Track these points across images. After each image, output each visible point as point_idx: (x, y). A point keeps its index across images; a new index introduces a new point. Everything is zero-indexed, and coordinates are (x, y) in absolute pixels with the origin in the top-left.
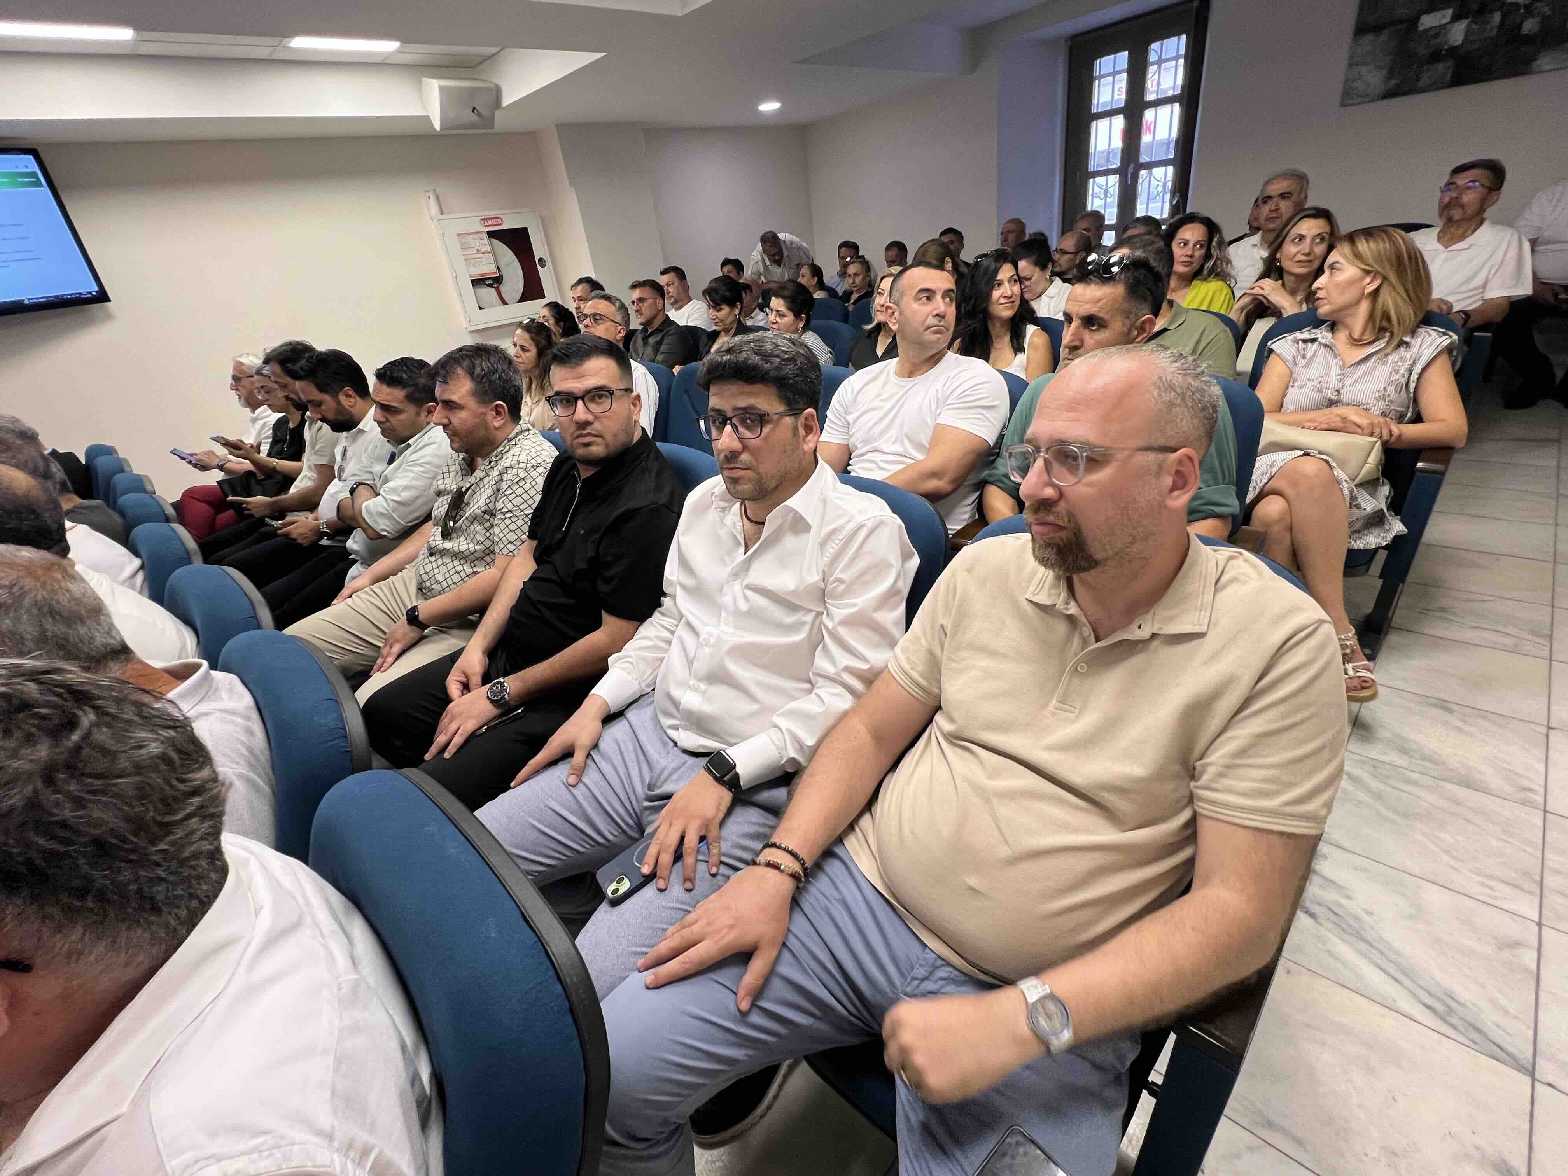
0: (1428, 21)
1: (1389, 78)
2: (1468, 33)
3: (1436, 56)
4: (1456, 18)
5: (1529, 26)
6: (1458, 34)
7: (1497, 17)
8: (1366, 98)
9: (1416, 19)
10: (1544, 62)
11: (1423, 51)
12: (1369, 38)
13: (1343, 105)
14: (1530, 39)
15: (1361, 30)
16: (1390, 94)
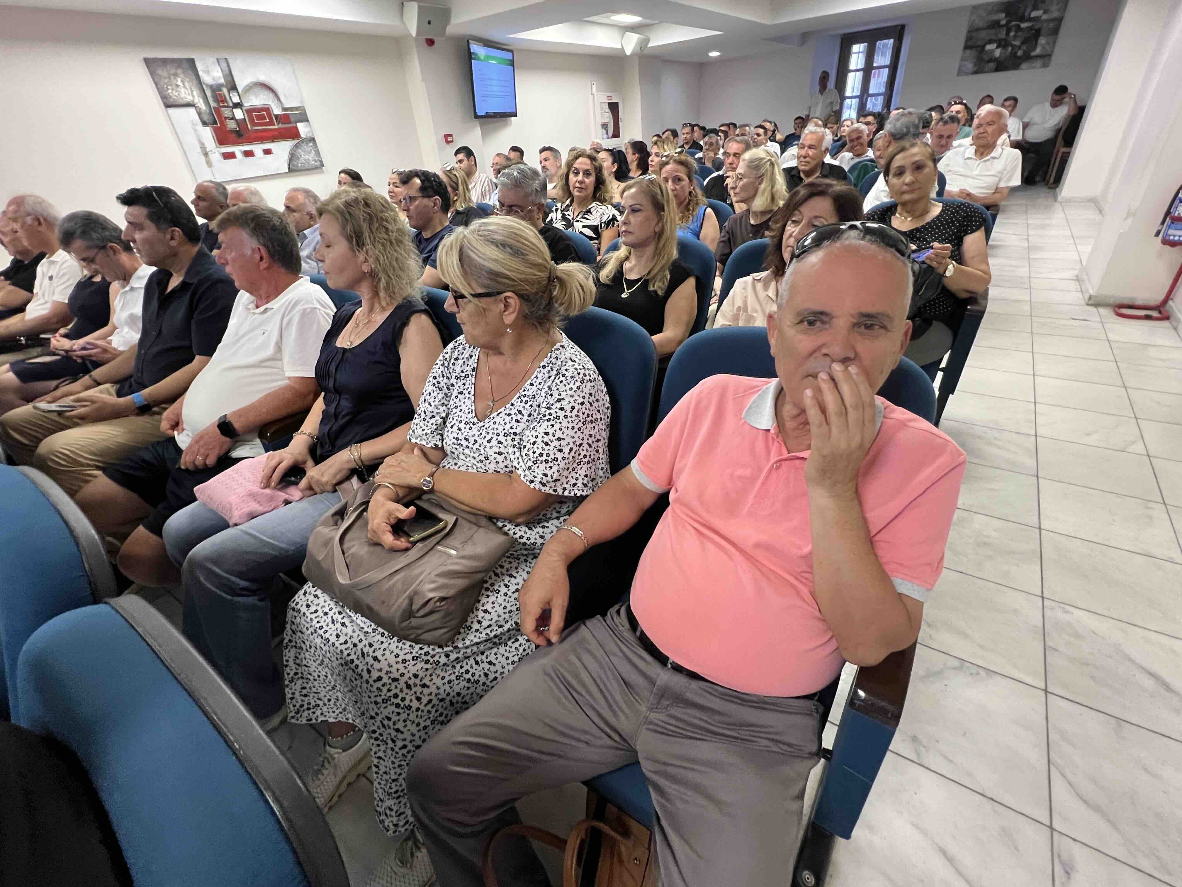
0: (989, 47)
1: (975, 66)
2: (1001, 53)
3: (990, 60)
4: (997, 47)
5: (1020, 53)
6: (998, 53)
7: (1010, 49)
8: (966, 74)
9: (984, 46)
10: (1024, 66)
11: (986, 58)
12: (968, 51)
13: (958, 75)
14: (1020, 58)
15: (966, 47)
16: (976, 72)
